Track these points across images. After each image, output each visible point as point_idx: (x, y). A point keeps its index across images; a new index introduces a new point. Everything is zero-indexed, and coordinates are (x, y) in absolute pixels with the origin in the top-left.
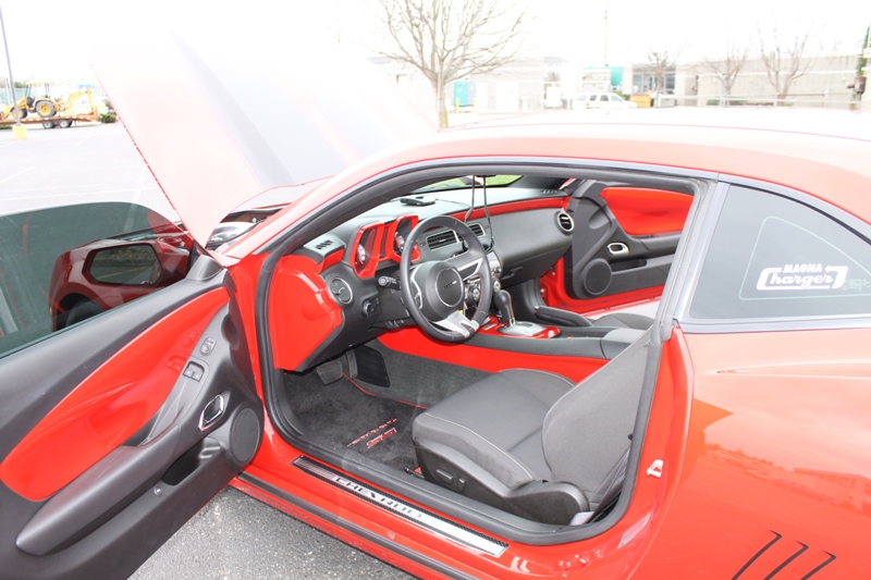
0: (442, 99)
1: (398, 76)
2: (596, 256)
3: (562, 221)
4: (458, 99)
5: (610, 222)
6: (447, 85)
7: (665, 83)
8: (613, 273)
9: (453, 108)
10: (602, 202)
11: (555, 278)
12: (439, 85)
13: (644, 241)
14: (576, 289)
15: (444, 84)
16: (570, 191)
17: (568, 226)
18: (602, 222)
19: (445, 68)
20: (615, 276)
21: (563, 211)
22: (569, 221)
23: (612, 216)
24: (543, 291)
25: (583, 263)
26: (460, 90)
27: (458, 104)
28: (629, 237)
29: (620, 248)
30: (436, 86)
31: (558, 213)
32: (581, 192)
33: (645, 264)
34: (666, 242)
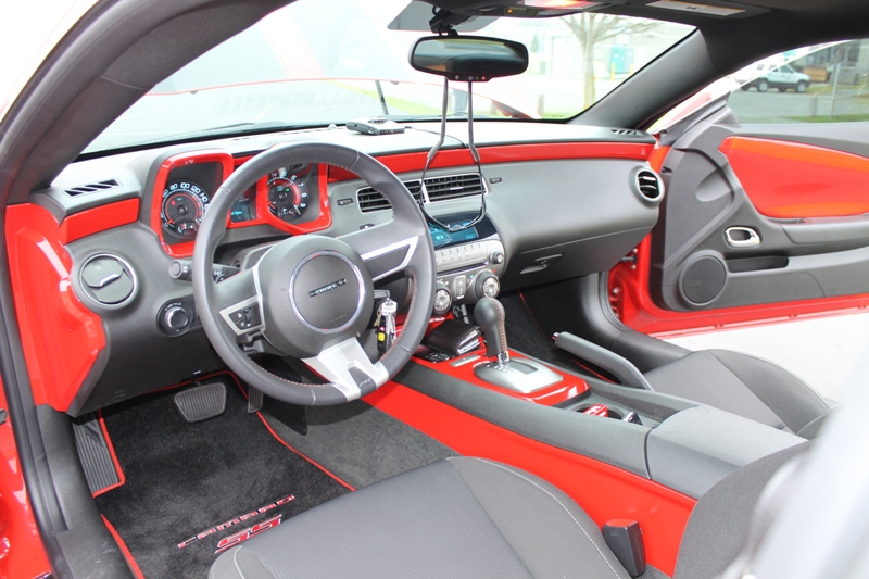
0: (590, 59)
1: (553, 38)
2: (702, 245)
3: (642, 182)
4: (613, 65)
5: (732, 193)
6: (596, 45)
7: (846, 55)
8: (730, 274)
9: (608, 75)
10: (722, 159)
11: (635, 274)
12: (588, 44)
13: (788, 227)
14: (667, 293)
15: (593, 43)
16: (671, 139)
17: (654, 193)
18: (718, 191)
19: (595, 27)
20: (732, 279)
21: (647, 167)
22: (655, 183)
23: (736, 183)
24: (616, 291)
25: (681, 255)
26: (616, 56)
27: (613, 70)
28: (763, 218)
29: (747, 236)
30: (584, 45)
31: (638, 168)
32: (687, 141)
33: (785, 264)
34: (824, 232)
